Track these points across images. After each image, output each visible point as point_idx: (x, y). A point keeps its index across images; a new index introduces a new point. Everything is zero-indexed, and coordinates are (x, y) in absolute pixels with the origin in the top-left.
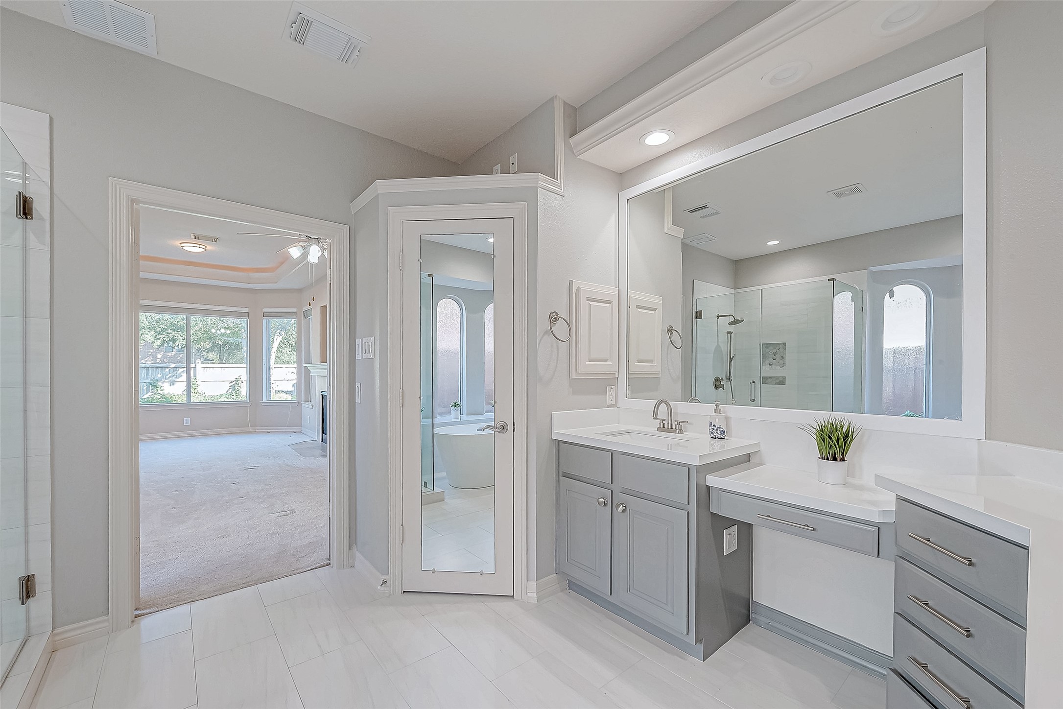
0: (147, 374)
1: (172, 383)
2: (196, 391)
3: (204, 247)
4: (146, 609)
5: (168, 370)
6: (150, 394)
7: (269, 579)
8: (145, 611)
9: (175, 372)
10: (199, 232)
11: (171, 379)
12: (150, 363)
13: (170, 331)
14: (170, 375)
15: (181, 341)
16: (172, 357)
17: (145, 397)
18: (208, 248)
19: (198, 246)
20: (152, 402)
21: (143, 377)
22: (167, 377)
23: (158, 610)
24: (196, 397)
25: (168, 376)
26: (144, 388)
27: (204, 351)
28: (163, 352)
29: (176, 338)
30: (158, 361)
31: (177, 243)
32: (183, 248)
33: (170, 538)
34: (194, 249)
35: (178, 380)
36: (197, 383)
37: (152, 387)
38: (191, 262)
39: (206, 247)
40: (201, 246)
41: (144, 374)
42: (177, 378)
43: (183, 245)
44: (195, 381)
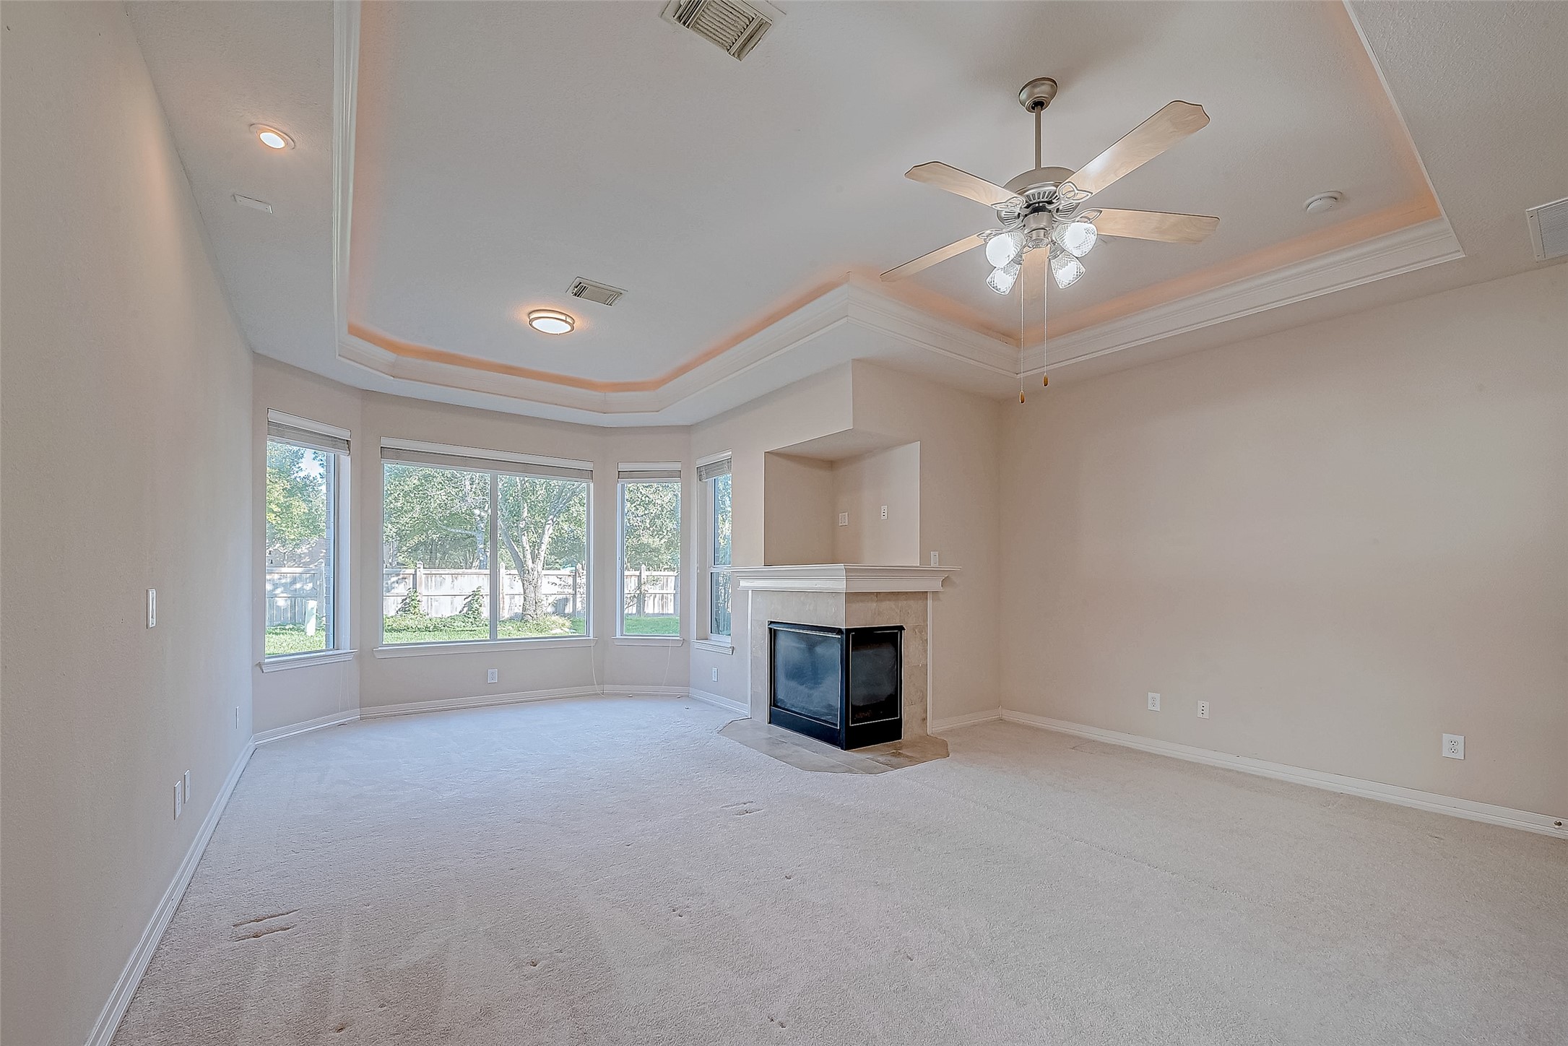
2: (415, 610)
24: (414, 619)
31: (522, 313)
32: (530, 323)
36: (418, 599)
43: (533, 316)
44: (415, 595)
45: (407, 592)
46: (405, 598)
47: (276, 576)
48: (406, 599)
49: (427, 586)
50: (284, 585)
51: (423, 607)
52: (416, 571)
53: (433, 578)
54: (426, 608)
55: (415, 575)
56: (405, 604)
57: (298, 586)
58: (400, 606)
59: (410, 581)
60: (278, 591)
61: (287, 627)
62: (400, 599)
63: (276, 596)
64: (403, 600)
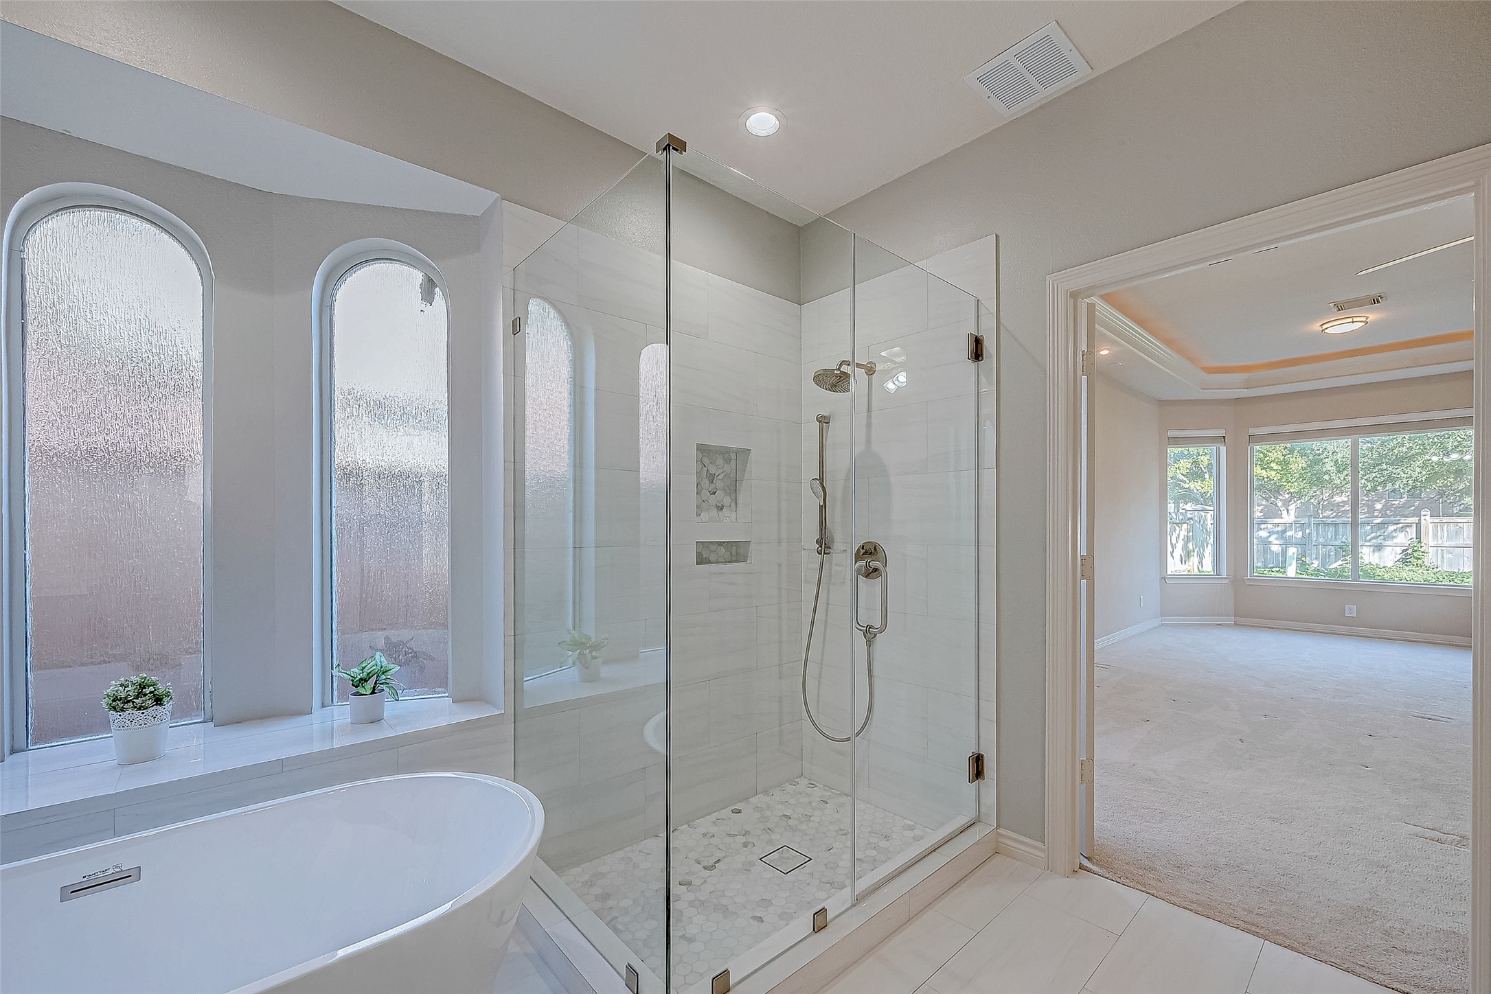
0: (1336, 534)
1: (1379, 548)
2: (1420, 562)
3: (1364, 319)
4: (1098, 865)
5: (1369, 527)
6: (1340, 562)
7: (1296, 945)
8: (1095, 868)
9: (1382, 531)
10: (1341, 298)
11: (1375, 541)
12: (1363, 516)
13: (1384, 466)
14: (1373, 535)
15: (1405, 481)
16: (1400, 507)
17: (1331, 567)
18: (1372, 317)
19: (1351, 320)
20: (1340, 576)
21: (1330, 536)
22: (1368, 538)
23: (1107, 876)
24: (1419, 572)
25: (1370, 537)
26: (1331, 554)
27: (1453, 495)
28: (1384, 500)
29: (1395, 476)
30: (1376, 514)
31: (1316, 327)
32: (1326, 331)
33: (1202, 783)
34: (1342, 327)
35: (1388, 543)
36: (1422, 550)
37: (1344, 553)
38: (1352, 351)
39: (1367, 318)
40: (1355, 319)
41: (1332, 532)
42: (1384, 539)
43: (1325, 327)
44: (1419, 545)
45: (1409, 542)
46: (1405, 548)
47: (1270, 526)
48: (1407, 550)
49: (1435, 536)
50: (1277, 533)
51: (1431, 558)
52: (1420, 520)
53: (1445, 527)
54: (1435, 561)
55: (1418, 525)
56: (1406, 555)
57: (1289, 533)
58: (1399, 557)
59: (1412, 532)
60: (1272, 538)
61: (1274, 570)
62: (1399, 550)
63: (1270, 543)
64: (1403, 551)
